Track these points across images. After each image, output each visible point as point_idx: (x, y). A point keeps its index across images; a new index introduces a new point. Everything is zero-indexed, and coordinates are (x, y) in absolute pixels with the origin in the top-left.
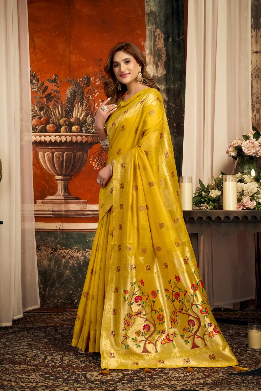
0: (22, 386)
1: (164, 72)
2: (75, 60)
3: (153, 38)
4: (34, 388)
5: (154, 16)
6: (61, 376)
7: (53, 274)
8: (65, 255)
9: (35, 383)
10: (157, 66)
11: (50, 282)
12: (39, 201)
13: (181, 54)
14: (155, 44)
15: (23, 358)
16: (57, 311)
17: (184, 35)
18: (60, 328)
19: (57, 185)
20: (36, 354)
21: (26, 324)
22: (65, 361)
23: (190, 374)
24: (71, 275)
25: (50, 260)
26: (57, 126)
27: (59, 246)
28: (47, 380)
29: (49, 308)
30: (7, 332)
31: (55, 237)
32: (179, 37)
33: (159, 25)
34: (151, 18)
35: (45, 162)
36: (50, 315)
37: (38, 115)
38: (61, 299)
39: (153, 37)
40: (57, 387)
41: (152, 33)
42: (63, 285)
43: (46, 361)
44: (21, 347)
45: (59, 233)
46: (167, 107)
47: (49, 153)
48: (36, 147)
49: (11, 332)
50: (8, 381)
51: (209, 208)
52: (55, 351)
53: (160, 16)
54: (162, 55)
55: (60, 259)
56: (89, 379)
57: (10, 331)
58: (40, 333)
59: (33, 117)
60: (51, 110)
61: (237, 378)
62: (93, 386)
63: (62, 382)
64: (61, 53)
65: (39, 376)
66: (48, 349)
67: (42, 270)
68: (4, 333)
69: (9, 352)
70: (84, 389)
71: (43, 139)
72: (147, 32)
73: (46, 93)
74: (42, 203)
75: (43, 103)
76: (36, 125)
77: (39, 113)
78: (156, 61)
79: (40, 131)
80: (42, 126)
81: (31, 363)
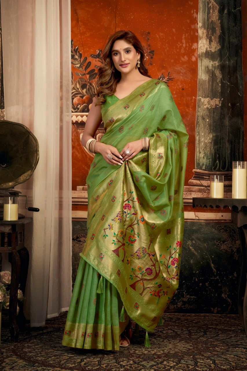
1: (218, 47)
3: (207, 10)
10: (211, 41)
12: (79, 187)
13: (237, 27)
14: (209, 16)
17: (241, 6)
20: (71, 356)
21: (63, 324)
22: (103, 364)
30: (41, 332)
32: (235, 8)
37: (80, 93)
39: (207, 8)
41: (205, 4)
43: (83, 363)
44: (56, 349)
46: (221, 85)
48: (77, 127)
49: (46, 333)
54: (217, 29)
57: (45, 331)
59: (74, 96)
60: (94, 87)
64: (106, 26)
68: (37, 333)
69: (42, 354)
71: (84, 119)
72: (200, 3)
73: (89, 69)
74: (83, 189)
76: (78, 104)
77: (81, 91)
78: (210, 35)
79: (82, 111)
80: (84, 105)
81: (65, 366)
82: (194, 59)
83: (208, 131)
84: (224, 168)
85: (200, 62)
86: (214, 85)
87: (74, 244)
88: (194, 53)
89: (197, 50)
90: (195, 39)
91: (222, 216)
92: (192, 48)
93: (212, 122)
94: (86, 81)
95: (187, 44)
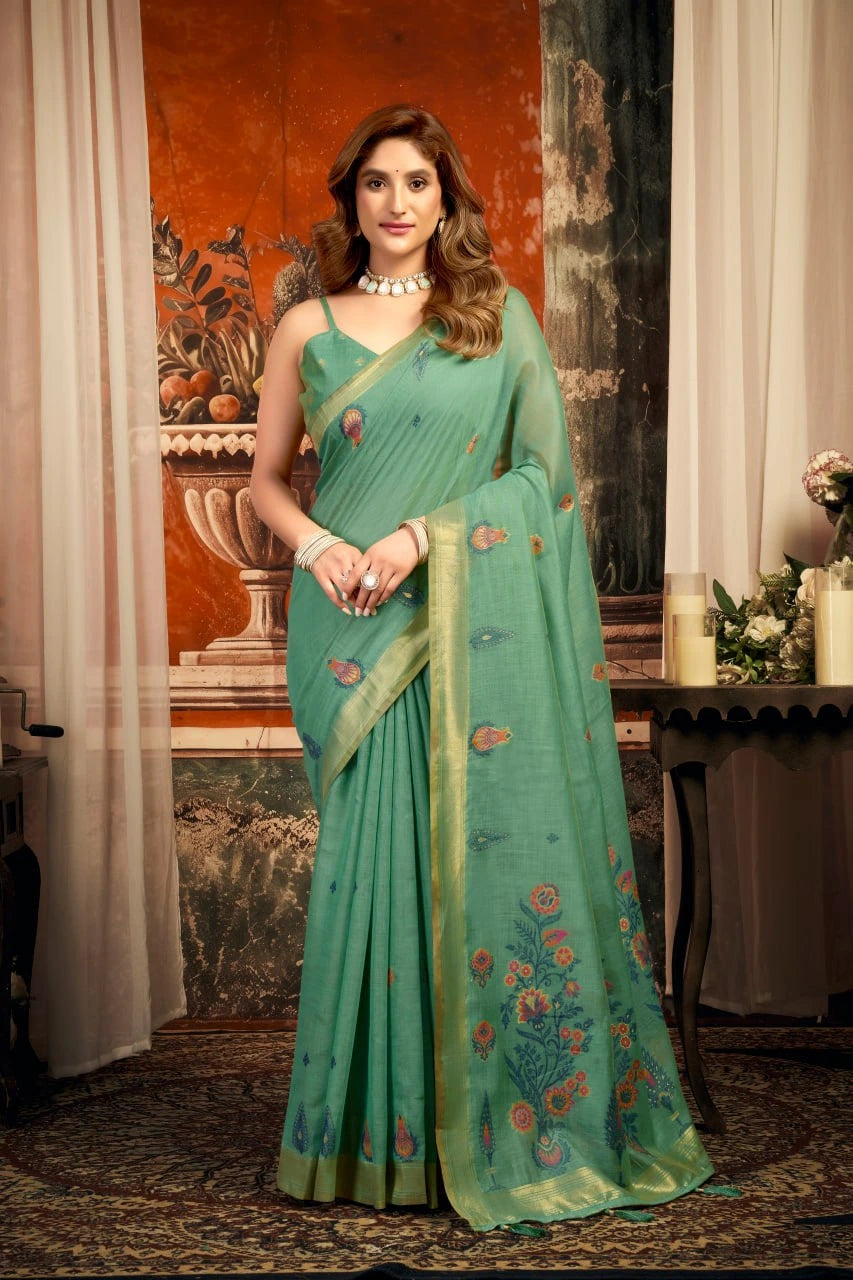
0: (130, 1257)
1: (604, 208)
2: (302, 173)
3: (567, 93)
4: (164, 1264)
5: (569, 17)
6: (254, 1229)
7: (238, 903)
8: (279, 835)
9: (170, 1248)
10: (582, 189)
11: (229, 928)
12: (188, 656)
13: (663, 144)
14: (575, 113)
15: (135, 1177)
16: (251, 1029)
18: (261, 1083)
19: (246, 600)
20: (176, 1163)
21: (149, 1070)
22: (270, 1184)
23: (667, 1222)
24: (298, 904)
25: (227, 854)
26: (243, 398)
27: (258, 807)
28: (208, 1241)
29: (228, 1018)
30: (85, 1095)
31: (243, 777)
32: (655, 85)
33: (587, 47)
34: (561, 23)
35: (206, 524)
36: (230, 1040)
37: (181, 365)
38: (267, 985)
39: (567, 88)
40: (241, 1261)
41: (562, 74)
42: (273, 941)
43: (209, 1185)
44: (130, 1143)
45: (256, 762)
46: (618, 329)
47: (219, 491)
48: (175, 471)
49: (98, 1097)
50: (84, 1244)
51: (745, 678)
52: (239, 1155)
53: (589, 14)
54: (599, 151)
55: (261, 849)
56: (342, 1238)
57: (96, 1091)
58: (194, 1099)
59: (164, 372)
60: (222, 344)
61: (817, 1231)
62: (354, 1257)
63: (258, 1246)
64: (254, 150)
65: (186, 1228)
66: (216, 1149)
67: (201, 890)
68: (74, 1100)
69: (90, 1159)
70: (326, 1265)
71: (197, 444)
72: (546, 71)
73: (206, 289)
74: (200, 661)
75: (195, 322)
76: (175, 397)
77: (182, 357)
78: (580, 171)
79: (187, 420)
80: (195, 402)
81: (159, 1190)
82: (530, 248)
83: (581, 472)
84: (630, 584)
85: (551, 255)
86: (596, 327)
87: (178, 828)
88: (531, 230)
89: (539, 219)
90: (532, 185)
91: (629, 732)
92: (525, 214)
93: (591, 442)
94: (197, 327)
95: (509, 202)
